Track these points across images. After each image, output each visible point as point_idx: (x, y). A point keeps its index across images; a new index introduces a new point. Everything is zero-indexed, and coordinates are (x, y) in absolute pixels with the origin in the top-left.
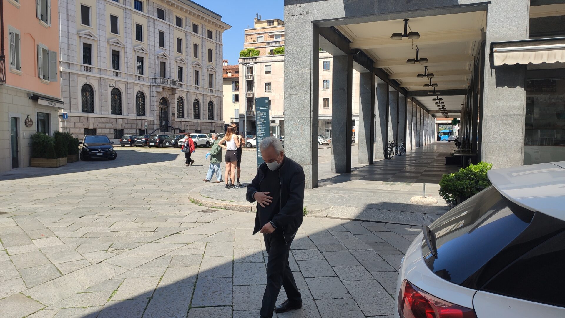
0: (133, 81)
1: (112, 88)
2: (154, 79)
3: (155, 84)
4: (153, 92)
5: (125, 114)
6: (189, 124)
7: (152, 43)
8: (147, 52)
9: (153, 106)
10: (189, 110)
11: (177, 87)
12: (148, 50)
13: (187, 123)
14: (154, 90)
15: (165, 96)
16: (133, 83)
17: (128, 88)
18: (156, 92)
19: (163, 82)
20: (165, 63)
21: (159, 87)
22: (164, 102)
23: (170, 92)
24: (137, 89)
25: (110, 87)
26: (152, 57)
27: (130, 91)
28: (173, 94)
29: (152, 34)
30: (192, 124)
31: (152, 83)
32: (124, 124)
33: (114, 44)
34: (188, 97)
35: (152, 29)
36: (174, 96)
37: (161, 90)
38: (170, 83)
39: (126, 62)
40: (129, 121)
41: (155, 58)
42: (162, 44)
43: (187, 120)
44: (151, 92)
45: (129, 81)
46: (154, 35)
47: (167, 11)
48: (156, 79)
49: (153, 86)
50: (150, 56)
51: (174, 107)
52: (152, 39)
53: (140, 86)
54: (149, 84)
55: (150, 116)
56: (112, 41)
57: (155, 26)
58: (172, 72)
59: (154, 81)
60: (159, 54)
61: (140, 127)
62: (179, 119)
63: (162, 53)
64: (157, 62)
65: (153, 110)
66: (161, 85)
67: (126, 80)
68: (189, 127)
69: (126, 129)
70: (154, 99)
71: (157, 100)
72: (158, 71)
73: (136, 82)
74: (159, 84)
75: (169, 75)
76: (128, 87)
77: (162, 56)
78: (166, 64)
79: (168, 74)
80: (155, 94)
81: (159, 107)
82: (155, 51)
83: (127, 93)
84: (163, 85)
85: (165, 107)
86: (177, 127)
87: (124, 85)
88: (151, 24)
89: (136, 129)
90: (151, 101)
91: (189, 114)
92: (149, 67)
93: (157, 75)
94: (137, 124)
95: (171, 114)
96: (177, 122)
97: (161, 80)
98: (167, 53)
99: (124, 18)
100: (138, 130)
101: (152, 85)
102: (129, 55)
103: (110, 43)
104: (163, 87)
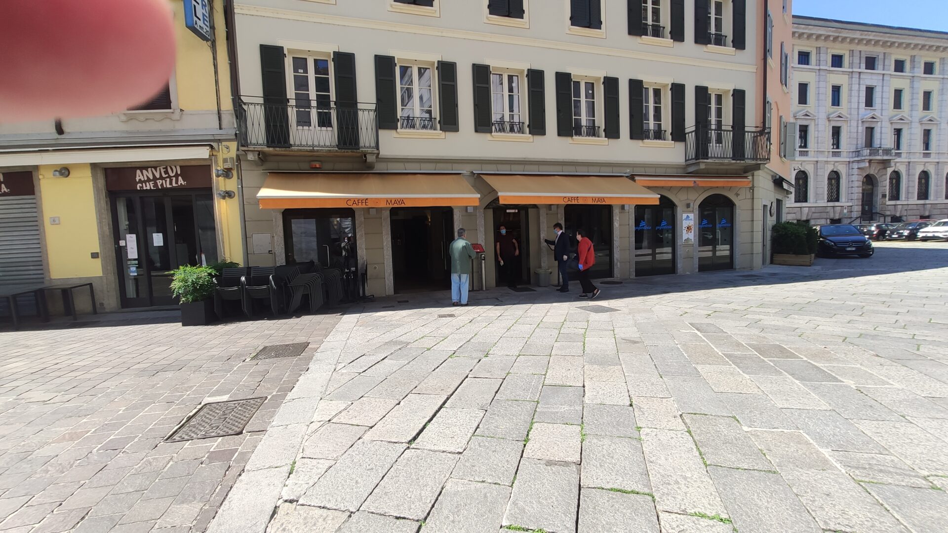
0: (825, 159)
1: (796, 171)
2: (855, 151)
3: (856, 159)
4: (853, 169)
5: (812, 201)
6: (909, 208)
7: (855, 105)
8: (847, 118)
9: (852, 187)
10: (910, 189)
11: (894, 158)
12: (848, 116)
13: (906, 207)
14: (856, 166)
15: (872, 172)
16: (825, 161)
17: (817, 169)
18: (858, 168)
19: (870, 155)
20: (872, 129)
21: (863, 162)
22: (870, 181)
23: (880, 166)
24: (830, 168)
25: (794, 170)
26: (854, 123)
27: (820, 172)
28: (885, 168)
29: (855, 93)
30: (915, 207)
31: (852, 158)
32: (810, 214)
33: (803, 117)
34: (908, 170)
35: (855, 87)
36: (887, 171)
37: (867, 164)
38: (881, 154)
39: (816, 136)
40: (818, 210)
41: (858, 124)
42: (869, 102)
43: (906, 203)
44: (849, 169)
45: (820, 159)
46: (859, 94)
47: (881, 57)
48: (858, 151)
49: (853, 162)
50: (850, 123)
51: (885, 186)
52: (855, 99)
53: (834, 164)
54: (848, 160)
55: (847, 200)
56: (800, 115)
57: (861, 82)
58: (885, 138)
59: (855, 154)
60: (865, 117)
61: (832, 216)
62: (893, 202)
63: (870, 115)
64: (862, 129)
65: (852, 193)
66: (867, 158)
67: (816, 159)
68: (910, 213)
69: (813, 219)
70: (855, 178)
71: (859, 179)
72: (862, 140)
73: (829, 159)
74: (863, 158)
75: (879, 143)
76: (817, 167)
77: (870, 120)
78: (875, 129)
79: (876, 143)
80: (856, 171)
81: (861, 188)
82: (858, 114)
83: (816, 174)
84: (871, 158)
85: (870, 187)
86: (888, 213)
87: (813, 165)
88: (855, 80)
89: (826, 219)
90: (849, 181)
91: (910, 195)
92: (848, 137)
93: (859, 146)
94: (827, 212)
95: (880, 196)
96: (889, 206)
97: (868, 151)
98: (877, 114)
99: (817, 82)
100: (828, 220)
101: (852, 160)
102: (821, 128)
103: (797, 117)
104: (870, 161)
